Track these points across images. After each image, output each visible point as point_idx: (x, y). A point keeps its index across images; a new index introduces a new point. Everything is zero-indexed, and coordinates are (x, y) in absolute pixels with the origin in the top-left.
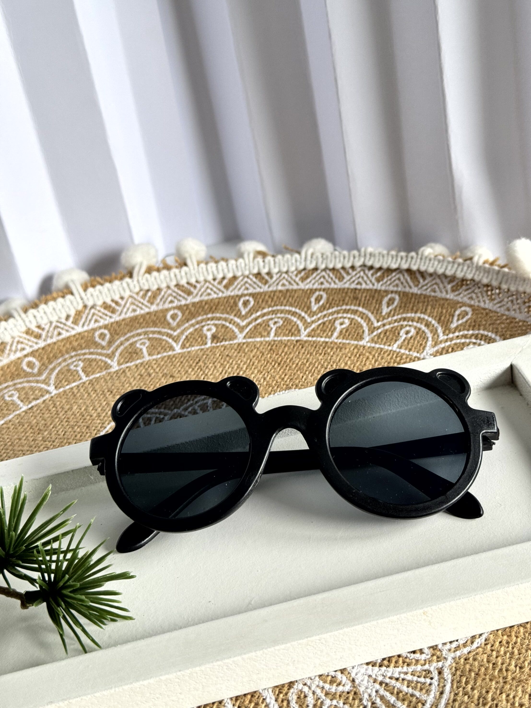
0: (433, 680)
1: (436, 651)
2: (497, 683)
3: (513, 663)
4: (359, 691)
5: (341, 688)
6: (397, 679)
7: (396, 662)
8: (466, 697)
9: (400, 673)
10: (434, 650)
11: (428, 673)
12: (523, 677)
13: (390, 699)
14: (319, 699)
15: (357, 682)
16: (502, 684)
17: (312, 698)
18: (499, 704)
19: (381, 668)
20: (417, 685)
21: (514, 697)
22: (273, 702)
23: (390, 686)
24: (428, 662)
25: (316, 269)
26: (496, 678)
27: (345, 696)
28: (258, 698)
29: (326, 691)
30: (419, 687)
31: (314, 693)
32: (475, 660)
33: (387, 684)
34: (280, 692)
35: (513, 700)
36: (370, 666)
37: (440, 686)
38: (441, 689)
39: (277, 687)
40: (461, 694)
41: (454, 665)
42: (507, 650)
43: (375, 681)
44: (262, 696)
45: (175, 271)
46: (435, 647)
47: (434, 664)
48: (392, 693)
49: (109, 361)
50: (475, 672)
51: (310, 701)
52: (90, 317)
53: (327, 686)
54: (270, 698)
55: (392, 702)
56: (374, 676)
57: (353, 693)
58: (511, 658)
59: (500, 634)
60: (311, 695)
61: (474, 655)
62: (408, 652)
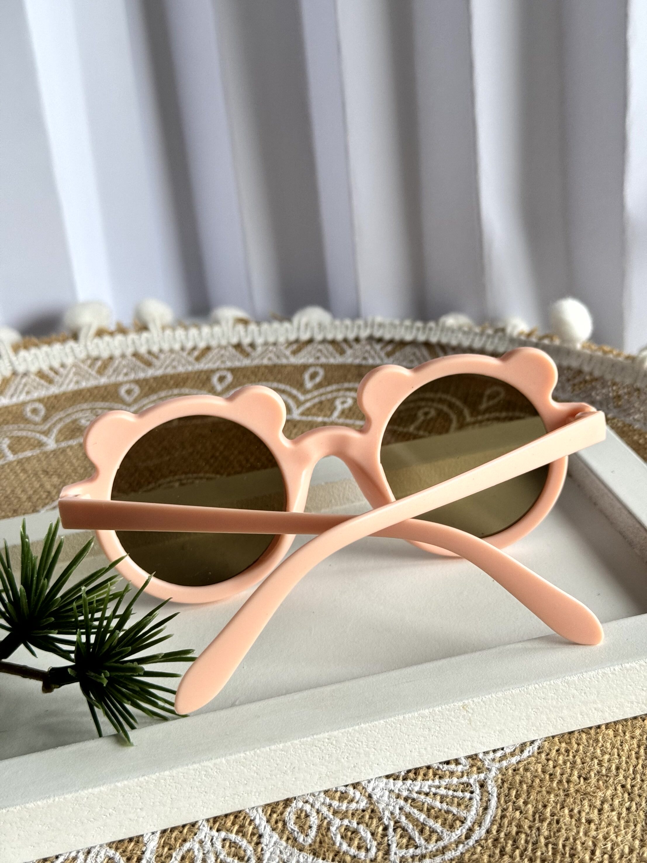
0: (474, 794)
1: (476, 761)
2: (557, 795)
3: (576, 773)
4: (378, 808)
5: (353, 806)
6: (427, 794)
7: (425, 775)
8: (518, 813)
9: (430, 787)
10: (473, 759)
11: (467, 786)
12: (589, 789)
13: (418, 816)
14: (325, 818)
15: (375, 798)
16: (563, 797)
17: (316, 817)
18: (561, 820)
19: (405, 782)
20: (453, 800)
21: (579, 812)
22: (264, 823)
23: (418, 802)
24: (466, 774)
25: (311, 341)
26: (555, 790)
27: (359, 815)
28: (244, 819)
29: (334, 810)
30: (456, 802)
31: (318, 812)
32: (526, 770)
33: (414, 800)
34: (273, 812)
35: (578, 815)
36: (391, 780)
37: (483, 801)
38: (485, 804)
39: (269, 805)
40: (510, 809)
41: (500, 776)
42: (566, 758)
43: (398, 796)
44: (249, 817)
45: (132, 336)
46: (474, 757)
47: (475, 776)
48: (421, 810)
49: (44, 438)
50: (527, 783)
51: (314, 820)
52: (21, 386)
53: (335, 804)
54: (260, 819)
55: (422, 820)
56: (397, 791)
57: (369, 811)
58: (572, 768)
59: (557, 741)
60: (314, 814)
61: (525, 765)
62: (440, 763)
